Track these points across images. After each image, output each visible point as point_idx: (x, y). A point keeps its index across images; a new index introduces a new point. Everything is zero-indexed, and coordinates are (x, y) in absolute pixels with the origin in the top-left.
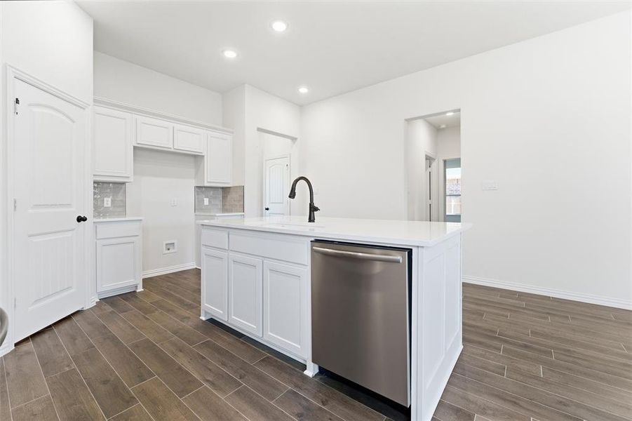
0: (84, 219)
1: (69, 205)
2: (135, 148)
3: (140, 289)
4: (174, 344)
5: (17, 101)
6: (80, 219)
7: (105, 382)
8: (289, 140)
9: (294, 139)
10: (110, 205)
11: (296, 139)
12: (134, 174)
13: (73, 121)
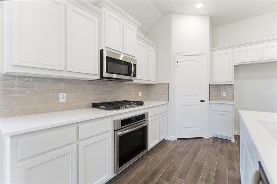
0: (204, 101)
2: (235, 66)
3: (233, 141)
4: (209, 176)
5: (177, 63)
6: (202, 101)
7: (174, 167)
10: (225, 95)
12: (235, 79)
13: (199, 63)
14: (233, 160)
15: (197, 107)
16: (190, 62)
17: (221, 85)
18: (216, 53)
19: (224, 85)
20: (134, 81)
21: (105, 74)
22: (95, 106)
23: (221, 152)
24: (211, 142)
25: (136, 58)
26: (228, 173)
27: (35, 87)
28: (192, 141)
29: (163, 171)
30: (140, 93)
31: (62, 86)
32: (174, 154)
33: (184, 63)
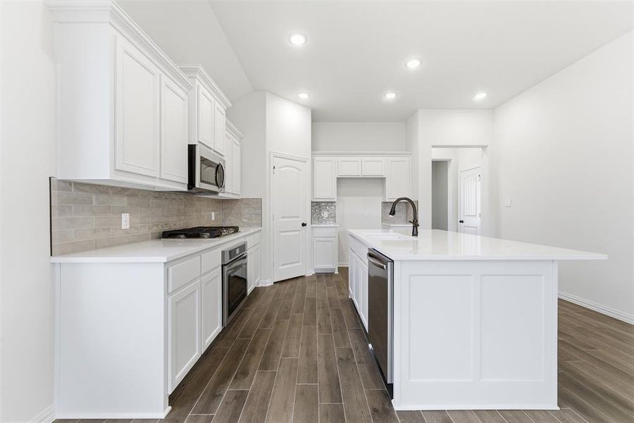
1: (298, 217)
2: (337, 178)
3: (337, 272)
5: (274, 167)
6: (304, 225)
8: (481, 149)
9: (484, 147)
10: (327, 216)
11: (486, 147)
12: (338, 196)
13: (300, 170)
14: (341, 288)
15: (297, 233)
16: (291, 169)
17: (322, 202)
18: (317, 158)
19: (326, 202)
20: (220, 194)
21: (198, 184)
22: (169, 235)
23: (328, 284)
24: (315, 278)
25: (224, 158)
26: (339, 297)
27: (94, 202)
28: (293, 282)
29: (276, 315)
30: (213, 214)
31: (124, 201)
32: (280, 298)
33: (282, 169)
